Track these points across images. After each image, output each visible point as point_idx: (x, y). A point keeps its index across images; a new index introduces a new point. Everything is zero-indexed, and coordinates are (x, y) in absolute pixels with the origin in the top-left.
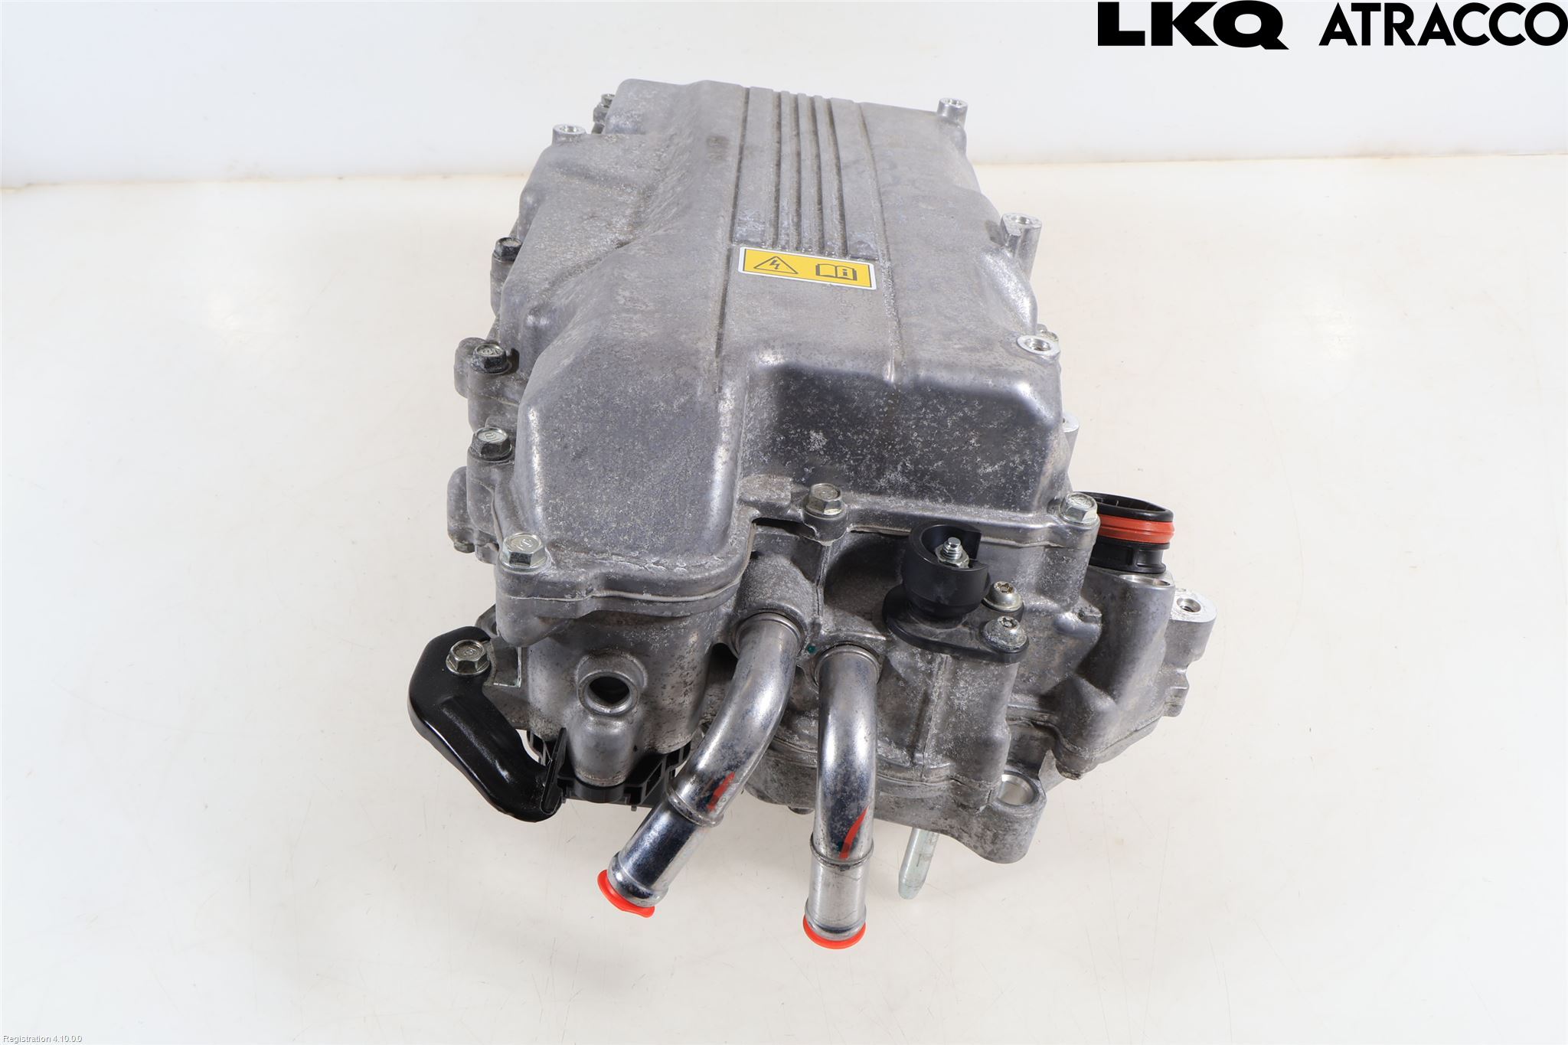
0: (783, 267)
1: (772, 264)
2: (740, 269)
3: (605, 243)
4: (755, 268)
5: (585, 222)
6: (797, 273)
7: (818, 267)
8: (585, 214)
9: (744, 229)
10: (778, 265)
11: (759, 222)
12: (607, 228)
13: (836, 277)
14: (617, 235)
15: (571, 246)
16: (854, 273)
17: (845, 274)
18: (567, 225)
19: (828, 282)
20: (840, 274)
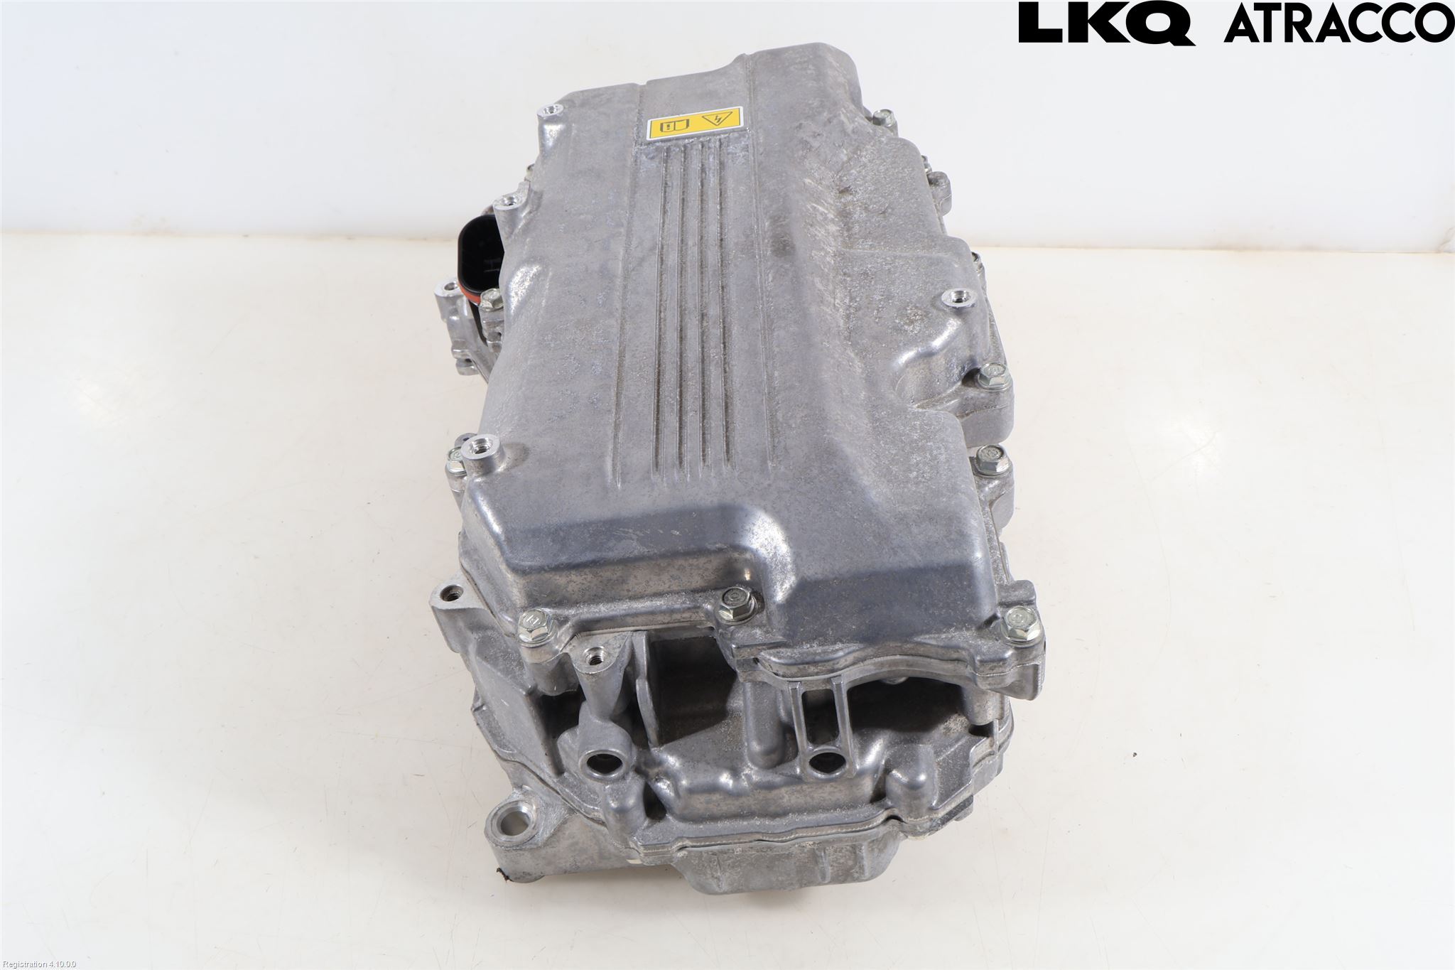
0: (712, 119)
1: (720, 119)
2: (742, 108)
3: (861, 188)
4: (731, 113)
5: (887, 205)
6: (703, 117)
7: (688, 125)
8: (891, 214)
9: (743, 143)
10: (716, 119)
11: (732, 154)
12: (866, 204)
13: (675, 122)
14: (855, 199)
15: (885, 178)
16: (662, 129)
17: (668, 126)
18: (900, 197)
19: (682, 116)
20: (672, 125)
